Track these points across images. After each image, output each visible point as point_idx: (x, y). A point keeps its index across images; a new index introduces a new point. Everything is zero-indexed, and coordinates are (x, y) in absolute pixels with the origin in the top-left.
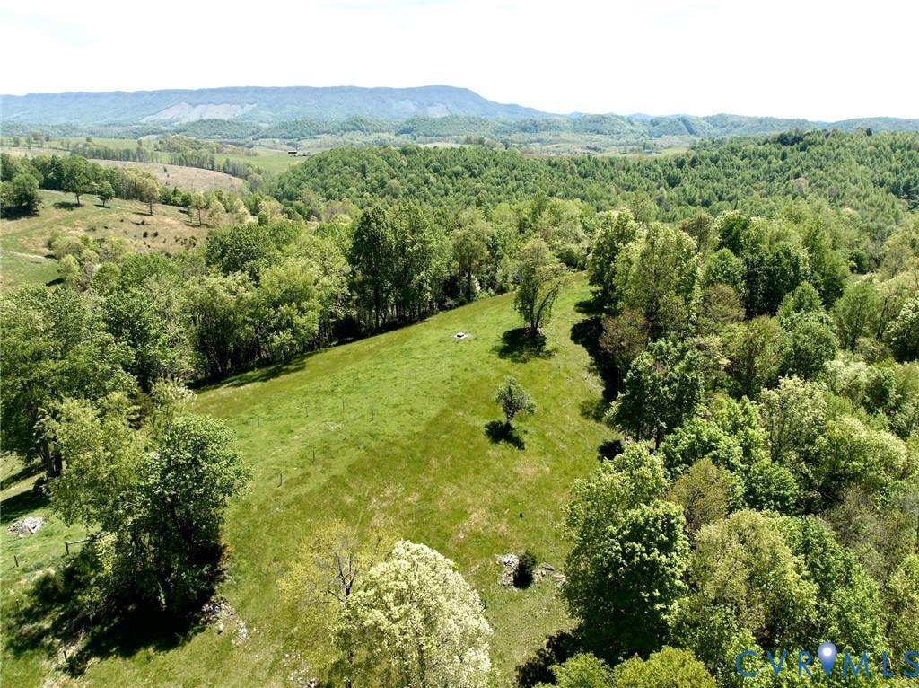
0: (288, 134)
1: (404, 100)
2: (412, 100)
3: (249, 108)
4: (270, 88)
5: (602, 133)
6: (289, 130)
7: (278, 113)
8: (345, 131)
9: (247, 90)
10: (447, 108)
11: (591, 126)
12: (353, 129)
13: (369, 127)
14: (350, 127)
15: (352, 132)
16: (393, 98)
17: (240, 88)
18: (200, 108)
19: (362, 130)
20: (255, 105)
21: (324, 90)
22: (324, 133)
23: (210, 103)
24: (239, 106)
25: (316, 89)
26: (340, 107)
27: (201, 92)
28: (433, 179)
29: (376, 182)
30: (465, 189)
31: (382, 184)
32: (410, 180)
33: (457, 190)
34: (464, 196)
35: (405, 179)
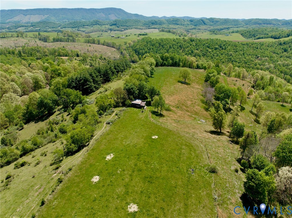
0: (73, 26)
1: (100, 13)
2: (103, 13)
3: (46, 16)
4: (53, 9)
5: (179, 25)
6: (73, 25)
7: (58, 18)
8: (93, 25)
9: (44, 9)
10: (115, 15)
11: (174, 22)
12: (96, 24)
13: (101, 23)
14: (95, 23)
15: (96, 25)
16: (97, 12)
17: (42, 9)
18: (28, 16)
19: (99, 24)
20: (48, 15)
21: (72, 9)
22: (86, 26)
23: (31, 14)
24: (42, 16)
25: (69, 9)
26: (79, 15)
27: (27, 10)
28: (210, 50)
29: (190, 52)
30: (225, 54)
31: (192, 52)
32: (201, 50)
33: (222, 54)
34: (226, 56)
35: (199, 50)
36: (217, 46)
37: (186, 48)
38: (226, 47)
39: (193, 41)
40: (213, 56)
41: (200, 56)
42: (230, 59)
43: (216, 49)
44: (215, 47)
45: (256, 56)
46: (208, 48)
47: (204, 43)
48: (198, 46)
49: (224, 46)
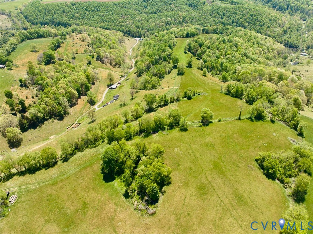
28: (87, 13)
29: (71, 16)
30: (99, 15)
31: (73, 16)
32: (81, 14)
33: (97, 16)
34: (100, 17)
35: (79, 13)
36: (93, 9)
37: (68, 13)
38: (101, 9)
39: (75, 4)
40: (90, 17)
41: (80, 19)
42: (102, 19)
43: (92, 11)
44: (92, 10)
45: (122, 15)
46: (87, 10)
47: (83, 7)
48: (78, 10)
49: (99, 7)
